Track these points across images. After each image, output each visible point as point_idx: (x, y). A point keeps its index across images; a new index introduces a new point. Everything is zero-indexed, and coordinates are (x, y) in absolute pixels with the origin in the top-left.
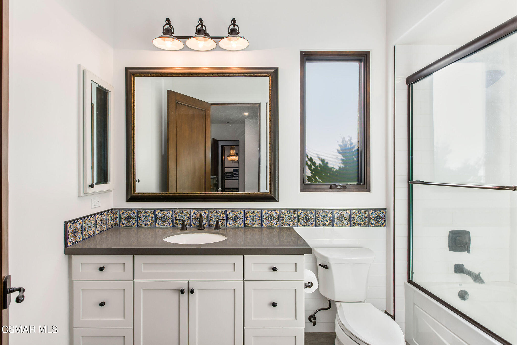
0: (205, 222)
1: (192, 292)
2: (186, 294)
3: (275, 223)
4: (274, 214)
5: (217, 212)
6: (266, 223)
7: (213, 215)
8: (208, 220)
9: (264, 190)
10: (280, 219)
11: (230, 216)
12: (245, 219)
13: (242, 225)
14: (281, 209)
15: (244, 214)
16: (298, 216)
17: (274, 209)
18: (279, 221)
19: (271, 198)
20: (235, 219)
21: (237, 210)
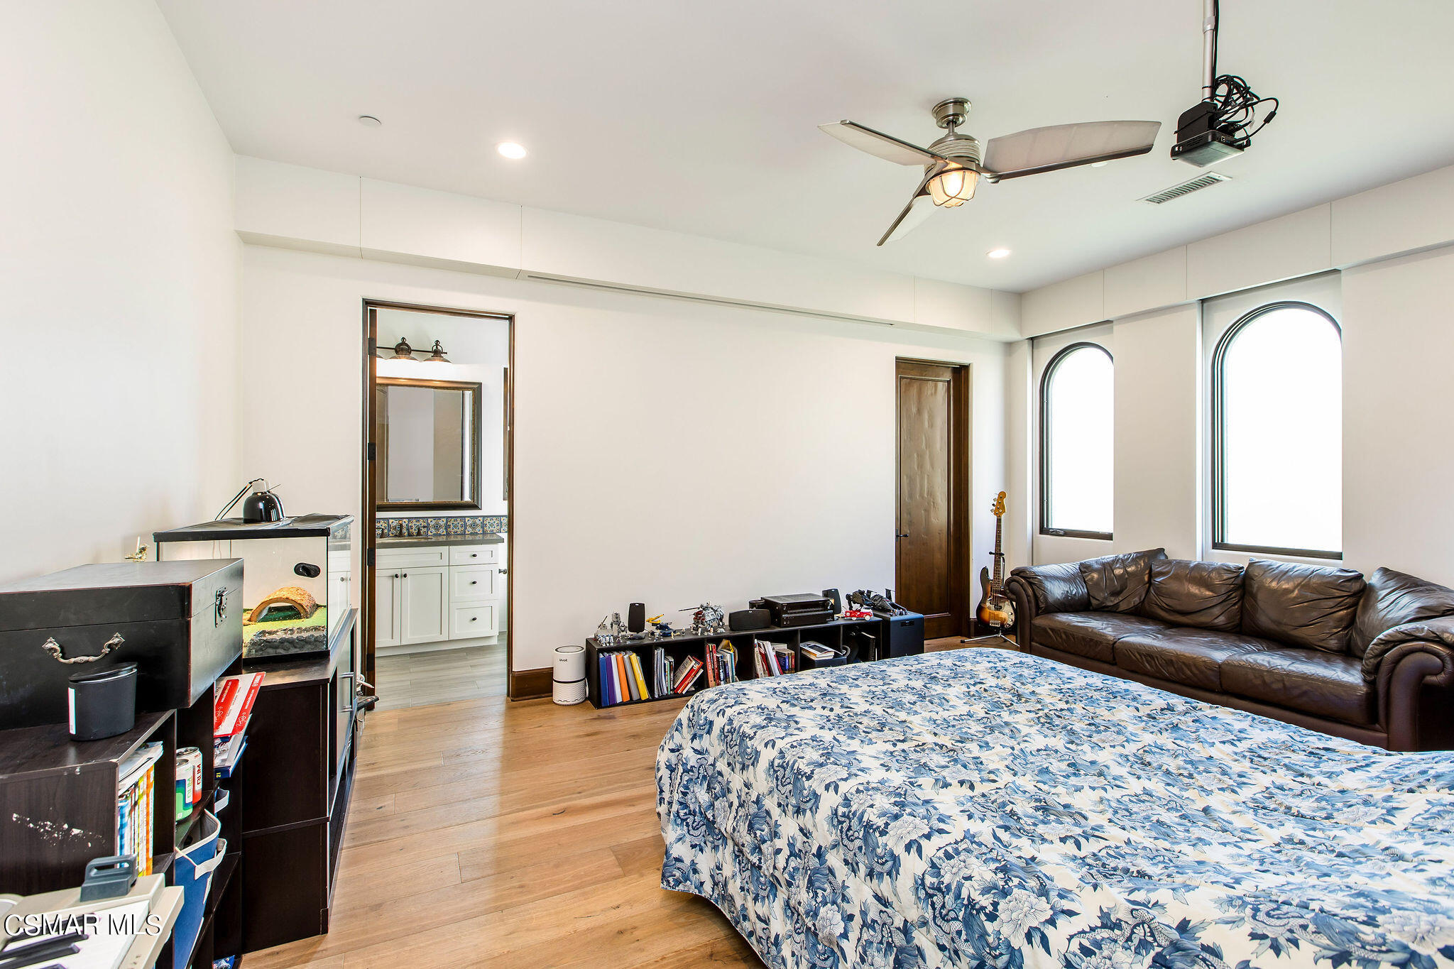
0: (404, 531)
1: (405, 576)
2: (399, 578)
3: (479, 530)
4: (477, 521)
5: (418, 521)
6: (469, 530)
7: (414, 524)
8: (408, 529)
9: (467, 498)
10: (483, 526)
11: (431, 524)
12: (447, 527)
13: (445, 533)
14: (484, 517)
15: (447, 522)
16: (501, 523)
17: (477, 517)
18: (483, 527)
19: (474, 506)
20: (437, 527)
21: (439, 518)
